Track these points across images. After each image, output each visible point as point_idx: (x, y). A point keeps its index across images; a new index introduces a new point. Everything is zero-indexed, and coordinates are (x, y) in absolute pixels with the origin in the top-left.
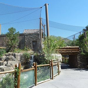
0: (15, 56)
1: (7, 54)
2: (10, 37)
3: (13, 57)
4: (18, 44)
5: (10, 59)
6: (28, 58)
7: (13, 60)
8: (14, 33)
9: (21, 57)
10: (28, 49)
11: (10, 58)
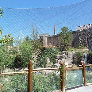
0: (67, 54)
1: (61, 52)
2: (63, 36)
3: (66, 55)
4: (72, 43)
5: (63, 58)
6: (81, 57)
7: (66, 58)
8: (67, 32)
9: (74, 56)
10: (83, 47)
11: (63, 56)
